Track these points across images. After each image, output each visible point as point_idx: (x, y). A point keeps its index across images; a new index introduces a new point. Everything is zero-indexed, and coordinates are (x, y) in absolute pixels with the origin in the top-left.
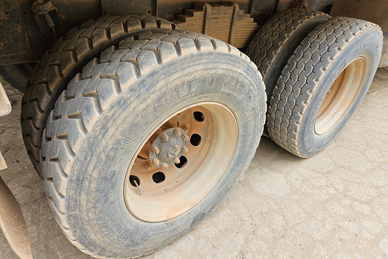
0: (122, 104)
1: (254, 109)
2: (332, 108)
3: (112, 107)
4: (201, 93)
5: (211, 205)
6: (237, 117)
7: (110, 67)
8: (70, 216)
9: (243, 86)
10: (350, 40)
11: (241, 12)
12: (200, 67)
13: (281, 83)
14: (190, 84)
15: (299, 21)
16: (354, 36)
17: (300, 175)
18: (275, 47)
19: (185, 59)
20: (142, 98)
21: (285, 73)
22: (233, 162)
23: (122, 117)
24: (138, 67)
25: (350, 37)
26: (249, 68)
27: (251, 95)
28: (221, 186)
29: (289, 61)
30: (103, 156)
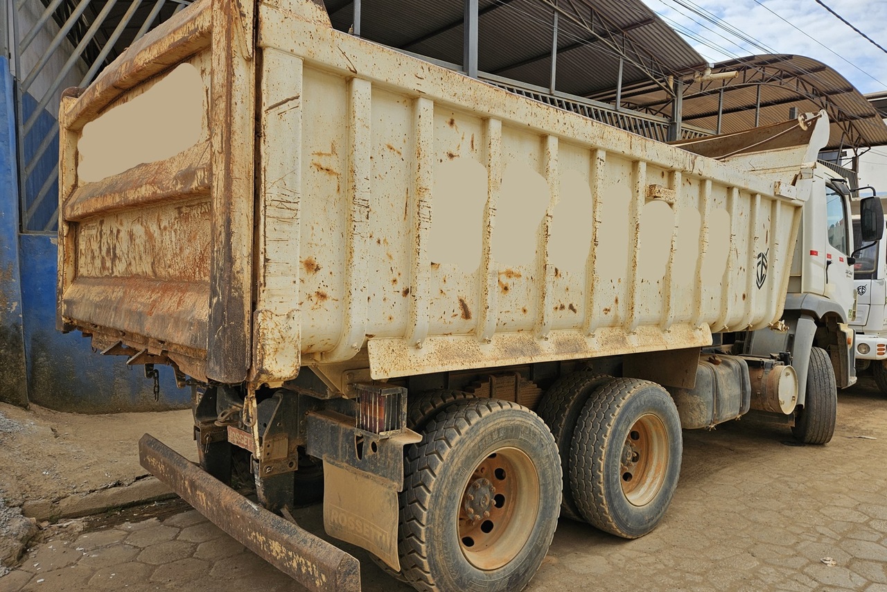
0: (461, 442)
1: (548, 456)
2: (647, 476)
3: (457, 444)
4: (506, 438)
5: (525, 566)
6: (535, 463)
7: (450, 422)
8: (427, 529)
9: (535, 435)
10: (626, 398)
11: (524, 380)
12: (504, 419)
13: (575, 444)
14: (499, 430)
15: (581, 384)
16: (629, 395)
17: (623, 556)
18: (563, 410)
19: (495, 414)
20: (472, 438)
21: (577, 433)
22: (539, 515)
23: (462, 451)
24: (468, 421)
25: (625, 395)
26: (537, 422)
27: (543, 443)
28: (531, 543)
29: (578, 422)
30: (451, 479)
